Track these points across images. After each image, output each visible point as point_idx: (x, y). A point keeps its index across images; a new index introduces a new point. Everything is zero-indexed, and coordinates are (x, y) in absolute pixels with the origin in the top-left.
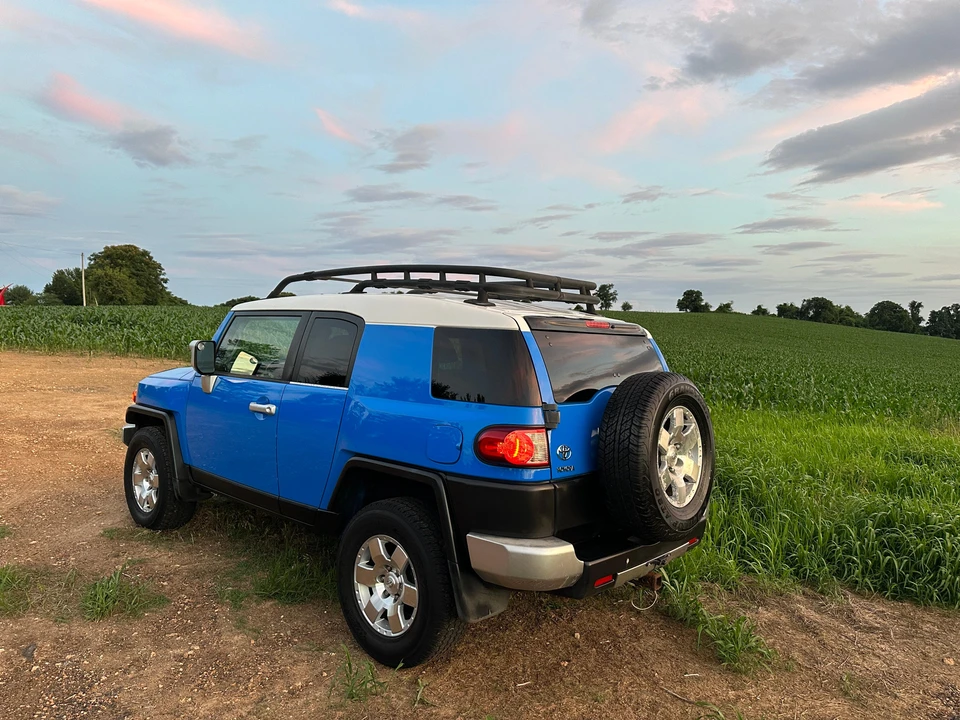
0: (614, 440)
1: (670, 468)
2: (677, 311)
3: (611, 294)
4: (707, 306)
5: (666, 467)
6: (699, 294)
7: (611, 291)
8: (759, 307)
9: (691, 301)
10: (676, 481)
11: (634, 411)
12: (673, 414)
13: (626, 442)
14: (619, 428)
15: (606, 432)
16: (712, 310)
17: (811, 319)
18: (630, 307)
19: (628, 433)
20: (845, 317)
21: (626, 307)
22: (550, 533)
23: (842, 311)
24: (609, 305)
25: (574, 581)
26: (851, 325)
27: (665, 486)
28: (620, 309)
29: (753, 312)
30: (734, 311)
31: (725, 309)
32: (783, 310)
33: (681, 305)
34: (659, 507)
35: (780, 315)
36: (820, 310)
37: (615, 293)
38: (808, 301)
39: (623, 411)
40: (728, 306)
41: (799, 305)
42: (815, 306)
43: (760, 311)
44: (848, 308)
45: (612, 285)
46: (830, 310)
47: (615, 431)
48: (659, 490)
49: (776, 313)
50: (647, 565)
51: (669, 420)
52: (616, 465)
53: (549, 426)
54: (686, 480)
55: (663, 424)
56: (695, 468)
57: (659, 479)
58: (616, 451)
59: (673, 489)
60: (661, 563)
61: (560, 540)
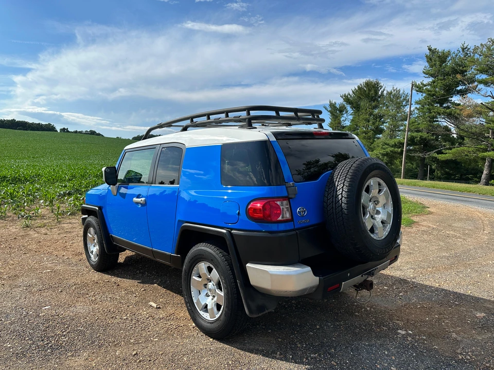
0: (333, 202)
1: (372, 217)
5: (368, 215)
10: (376, 224)
11: (344, 183)
12: (370, 183)
13: (340, 202)
15: (327, 197)
19: (340, 196)
22: (296, 261)
25: (314, 289)
27: (369, 228)
47: (333, 196)
48: (364, 230)
50: (362, 276)
51: (368, 186)
52: (335, 217)
53: (290, 196)
54: (383, 222)
55: (364, 189)
56: (389, 215)
57: (364, 223)
58: (334, 208)
59: (375, 229)
60: (371, 274)
61: (303, 265)
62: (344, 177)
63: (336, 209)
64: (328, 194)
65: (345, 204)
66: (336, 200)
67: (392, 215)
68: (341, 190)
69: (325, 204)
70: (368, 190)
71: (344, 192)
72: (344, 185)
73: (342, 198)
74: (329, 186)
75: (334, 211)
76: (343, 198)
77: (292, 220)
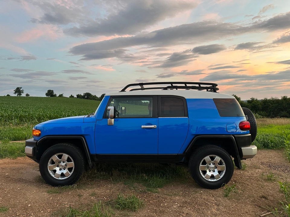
2: (46, 96)
3: (21, 91)
4: (55, 95)
6: (53, 91)
7: (21, 90)
8: (71, 95)
9: (50, 93)
16: (57, 96)
17: (86, 99)
18: (29, 95)
20: (95, 98)
21: (27, 95)
23: (94, 96)
24: (21, 94)
26: (96, 100)
28: (25, 96)
29: (70, 97)
30: (64, 96)
31: (61, 96)
32: (78, 96)
33: (47, 94)
35: (77, 98)
36: (88, 96)
37: (23, 90)
38: (85, 93)
40: (62, 95)
41: (82, 95)
42: (87, 95)
43: (72, 96)
44: (95, 95)
45: (21, 88)
46: (91, 96)
49: (76, 97)
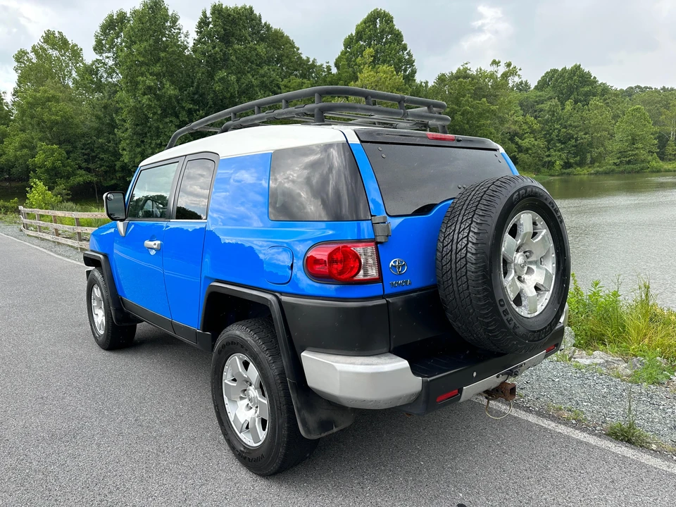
1: (519, 278)
5: (513, 274)
10: (525, 290)
11: (472, 218)
12: (519, 220)
13: (464, 251)
14: (456, 237)
15: (443, 242)
19: (465, 241)
22: (385, 349)
25: (414, 398)
27: (512, 296)
34: (505, 318)
39: (460, 218)
47: (452, 240)
48: (504, 301)
50: (498, 377)
51: (515, 226)
52: (454, 276)
53: (379, 239)
54: (537, 288)
55: (508, 230)
56: (548, 275)
57: (504, 289)
58: (454, 261)
59: (523, 299)
60: (513, 373)
61: (395, 356)
62: (474, 209)
63: (456, 263)
64: (445, 238)
65: (472, 254)
66: (457, 248)
67: (554, 277)
68: (467, 231)
69: (439, 254)
70: (514, 233)
71: (471, 234)
72: (472, 221)
73: (467, 244)
74: (447, 223)
75: (453, 266)
76: (470, 245)
77: (380, 279)
